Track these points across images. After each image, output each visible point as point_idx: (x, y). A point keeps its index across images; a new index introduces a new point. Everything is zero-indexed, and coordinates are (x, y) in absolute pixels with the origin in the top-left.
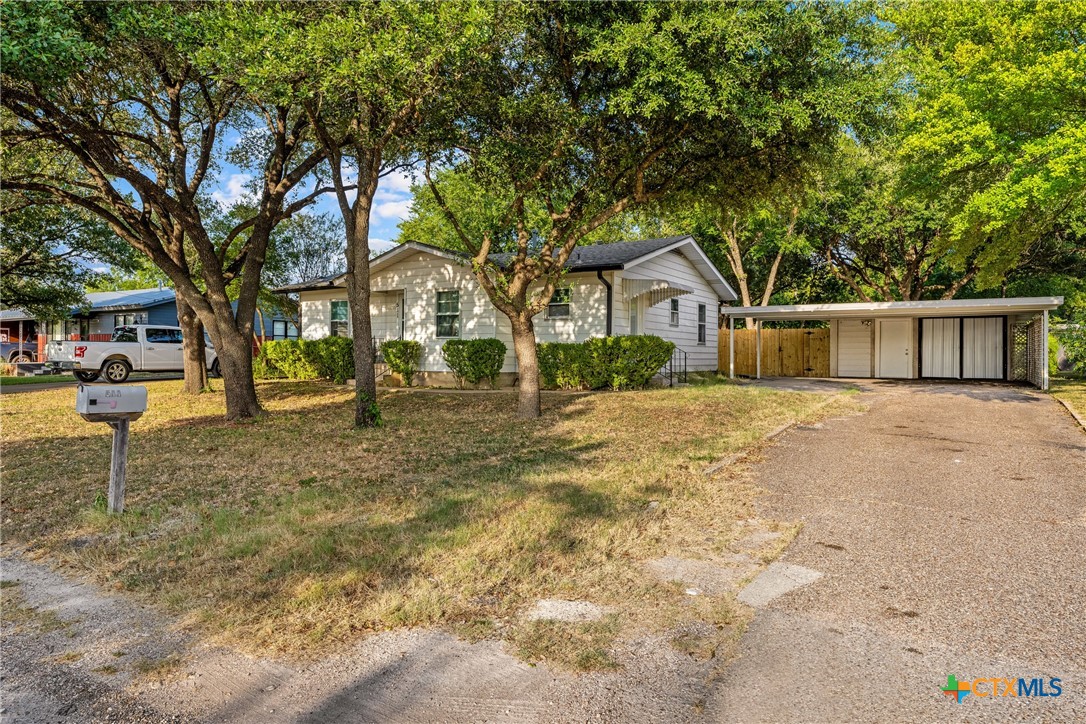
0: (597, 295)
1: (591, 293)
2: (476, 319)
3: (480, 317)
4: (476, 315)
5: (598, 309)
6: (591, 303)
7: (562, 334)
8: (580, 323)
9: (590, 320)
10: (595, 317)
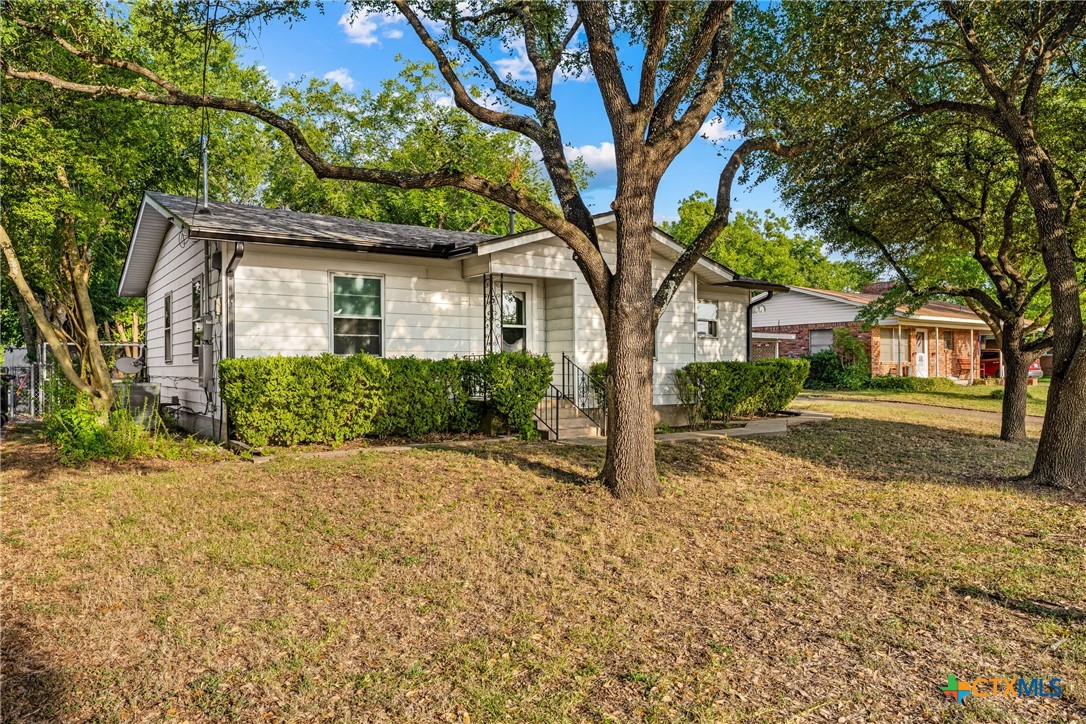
0: (738, 314)
1: (733, 311)
2: (675, 332)
3: (680, 330)
4: (675, 327)
5: (739, 329)
6: (734, 321)
7: (709, 354)
8: (725, 342)
9: (733, 339)
10: (736, 335)
